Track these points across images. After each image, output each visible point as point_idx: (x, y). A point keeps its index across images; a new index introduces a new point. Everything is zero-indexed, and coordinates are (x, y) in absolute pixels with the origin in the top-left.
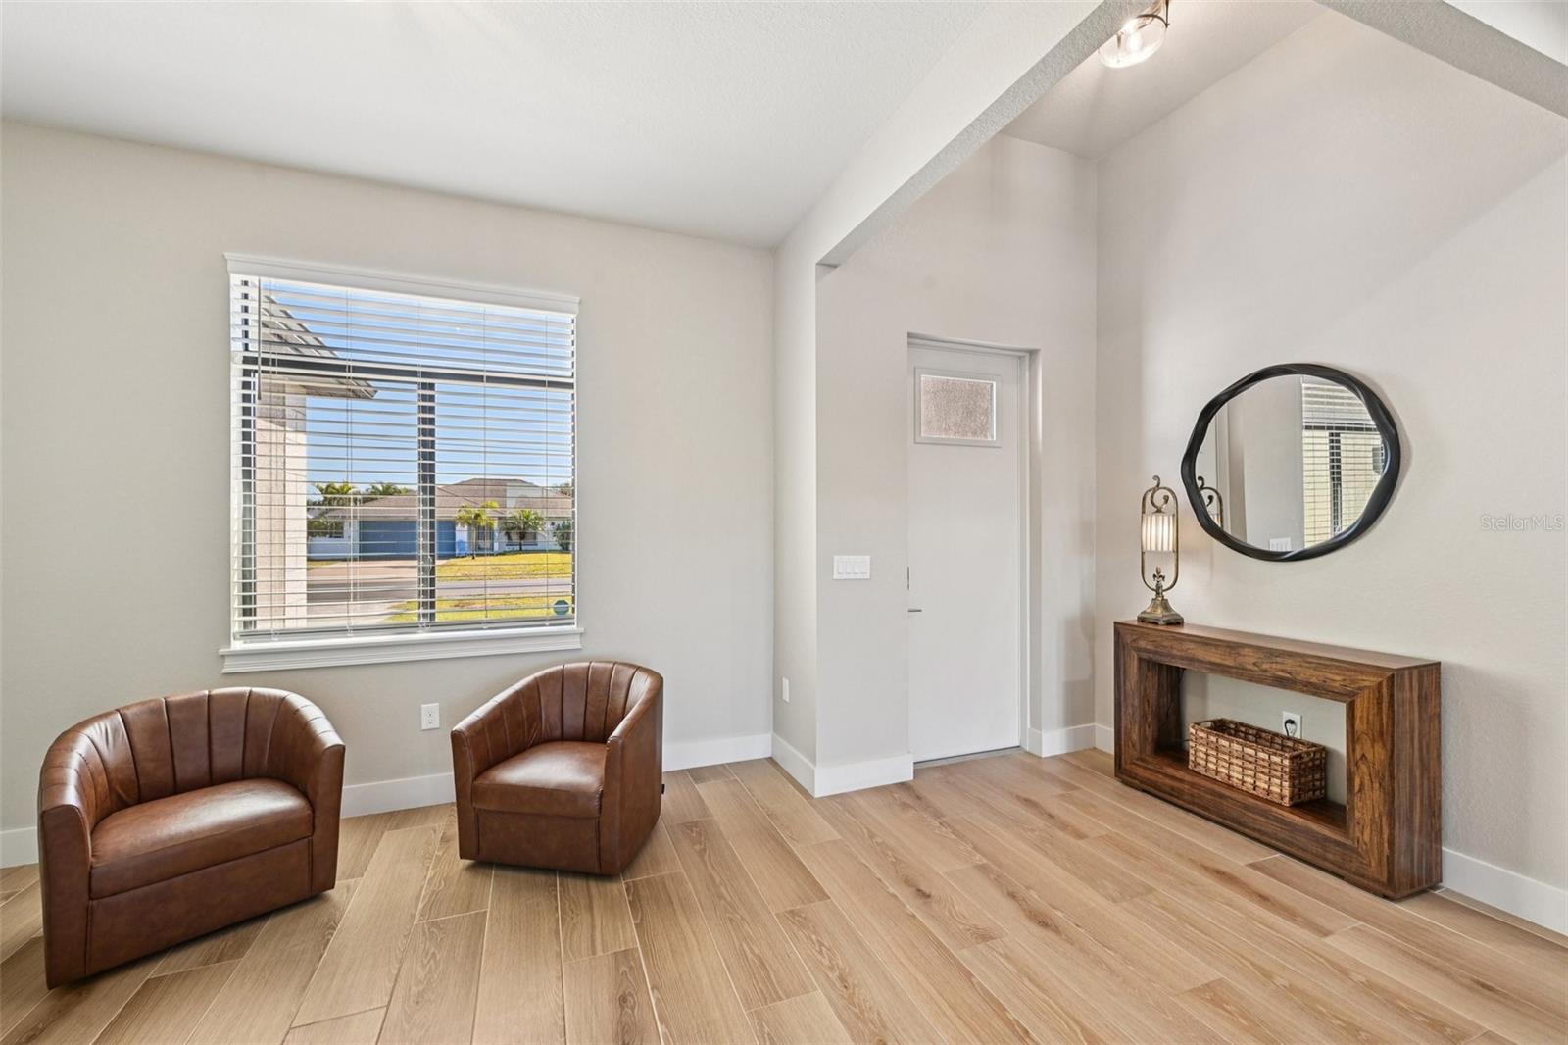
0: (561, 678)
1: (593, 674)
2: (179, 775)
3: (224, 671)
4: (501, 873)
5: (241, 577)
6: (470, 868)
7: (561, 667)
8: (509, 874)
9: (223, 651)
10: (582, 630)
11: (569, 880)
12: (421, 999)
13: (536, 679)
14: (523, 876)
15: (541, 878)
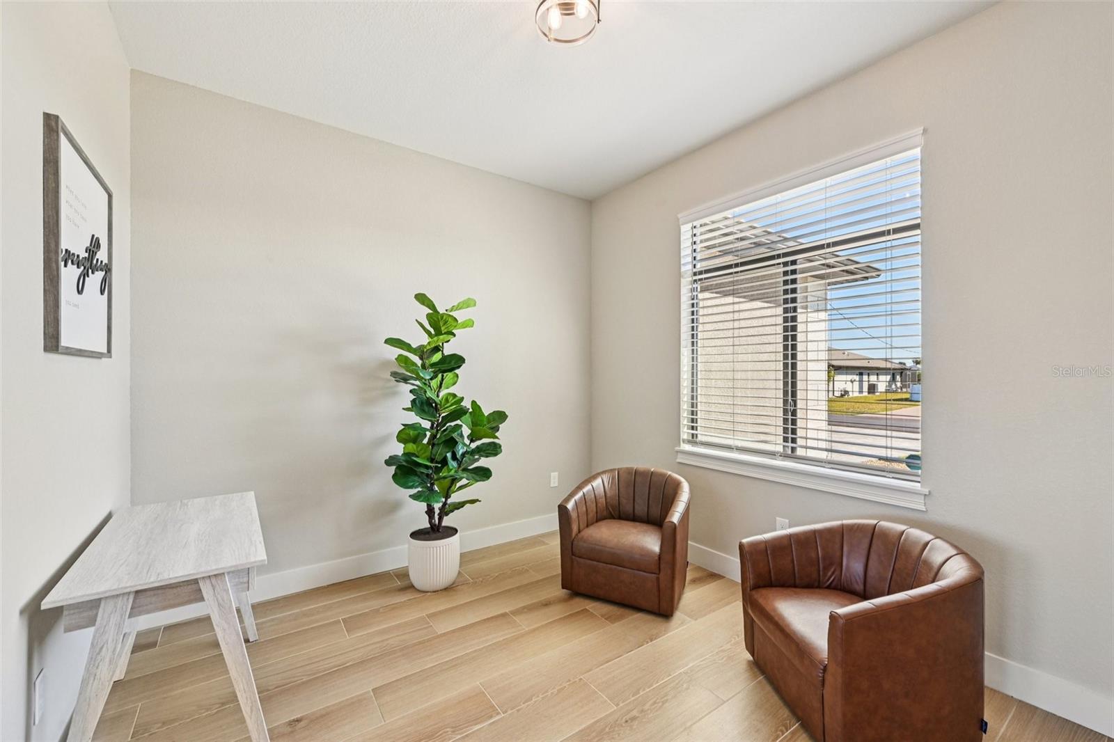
0: (872, 535)
1: (905, 540)
2: (636, 511)
3: (678, 460)
4: (765, 682)
5: (690, 406)
6: (749, 661)
7: (875, 522)
8: (768, 688)
9: (677, 448)
10: (926, 491)
11: (804, 735)
12: (629, 721)
13: (843, 525)
14: (775, 698)
15: (785, 713)
